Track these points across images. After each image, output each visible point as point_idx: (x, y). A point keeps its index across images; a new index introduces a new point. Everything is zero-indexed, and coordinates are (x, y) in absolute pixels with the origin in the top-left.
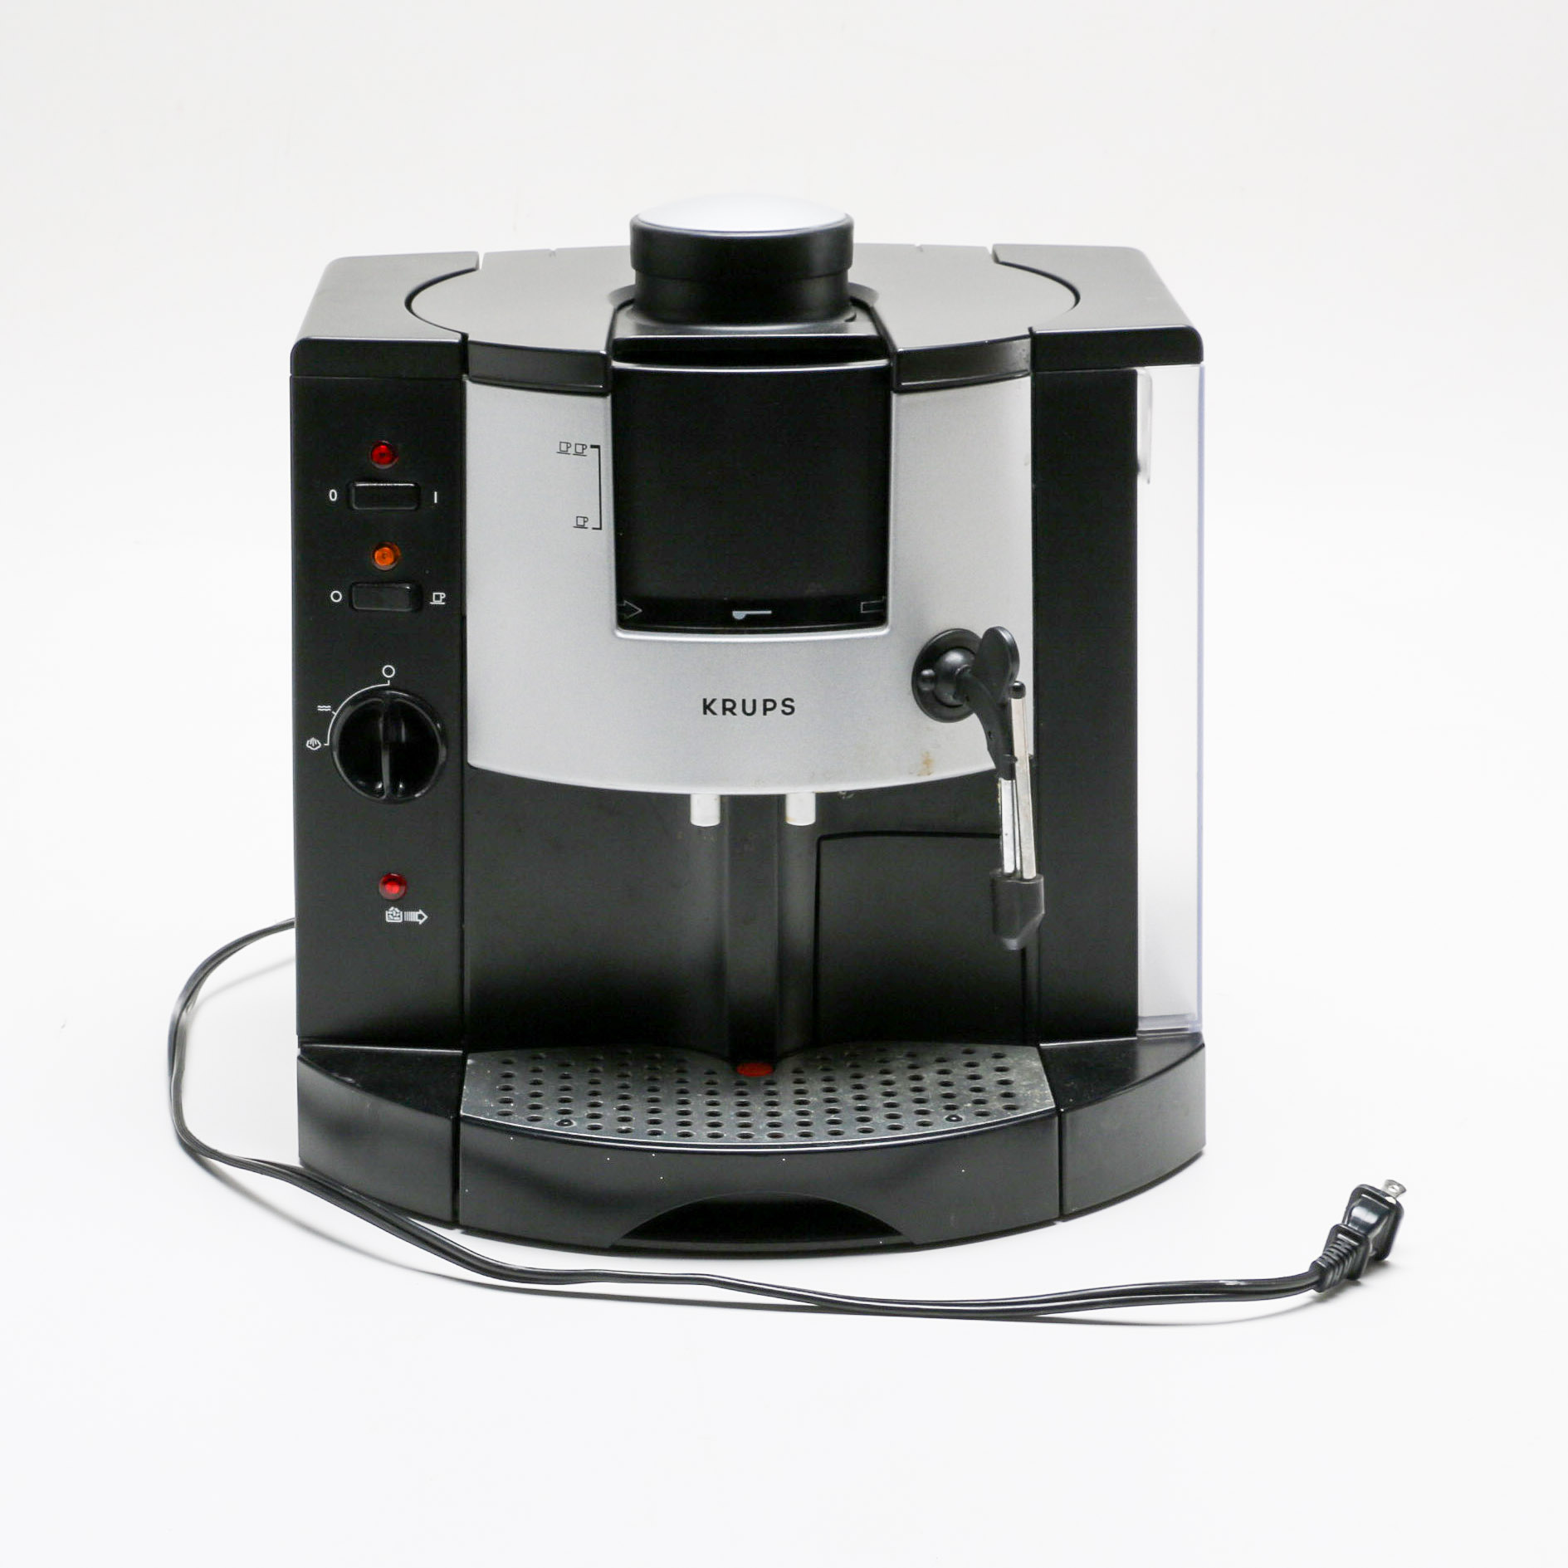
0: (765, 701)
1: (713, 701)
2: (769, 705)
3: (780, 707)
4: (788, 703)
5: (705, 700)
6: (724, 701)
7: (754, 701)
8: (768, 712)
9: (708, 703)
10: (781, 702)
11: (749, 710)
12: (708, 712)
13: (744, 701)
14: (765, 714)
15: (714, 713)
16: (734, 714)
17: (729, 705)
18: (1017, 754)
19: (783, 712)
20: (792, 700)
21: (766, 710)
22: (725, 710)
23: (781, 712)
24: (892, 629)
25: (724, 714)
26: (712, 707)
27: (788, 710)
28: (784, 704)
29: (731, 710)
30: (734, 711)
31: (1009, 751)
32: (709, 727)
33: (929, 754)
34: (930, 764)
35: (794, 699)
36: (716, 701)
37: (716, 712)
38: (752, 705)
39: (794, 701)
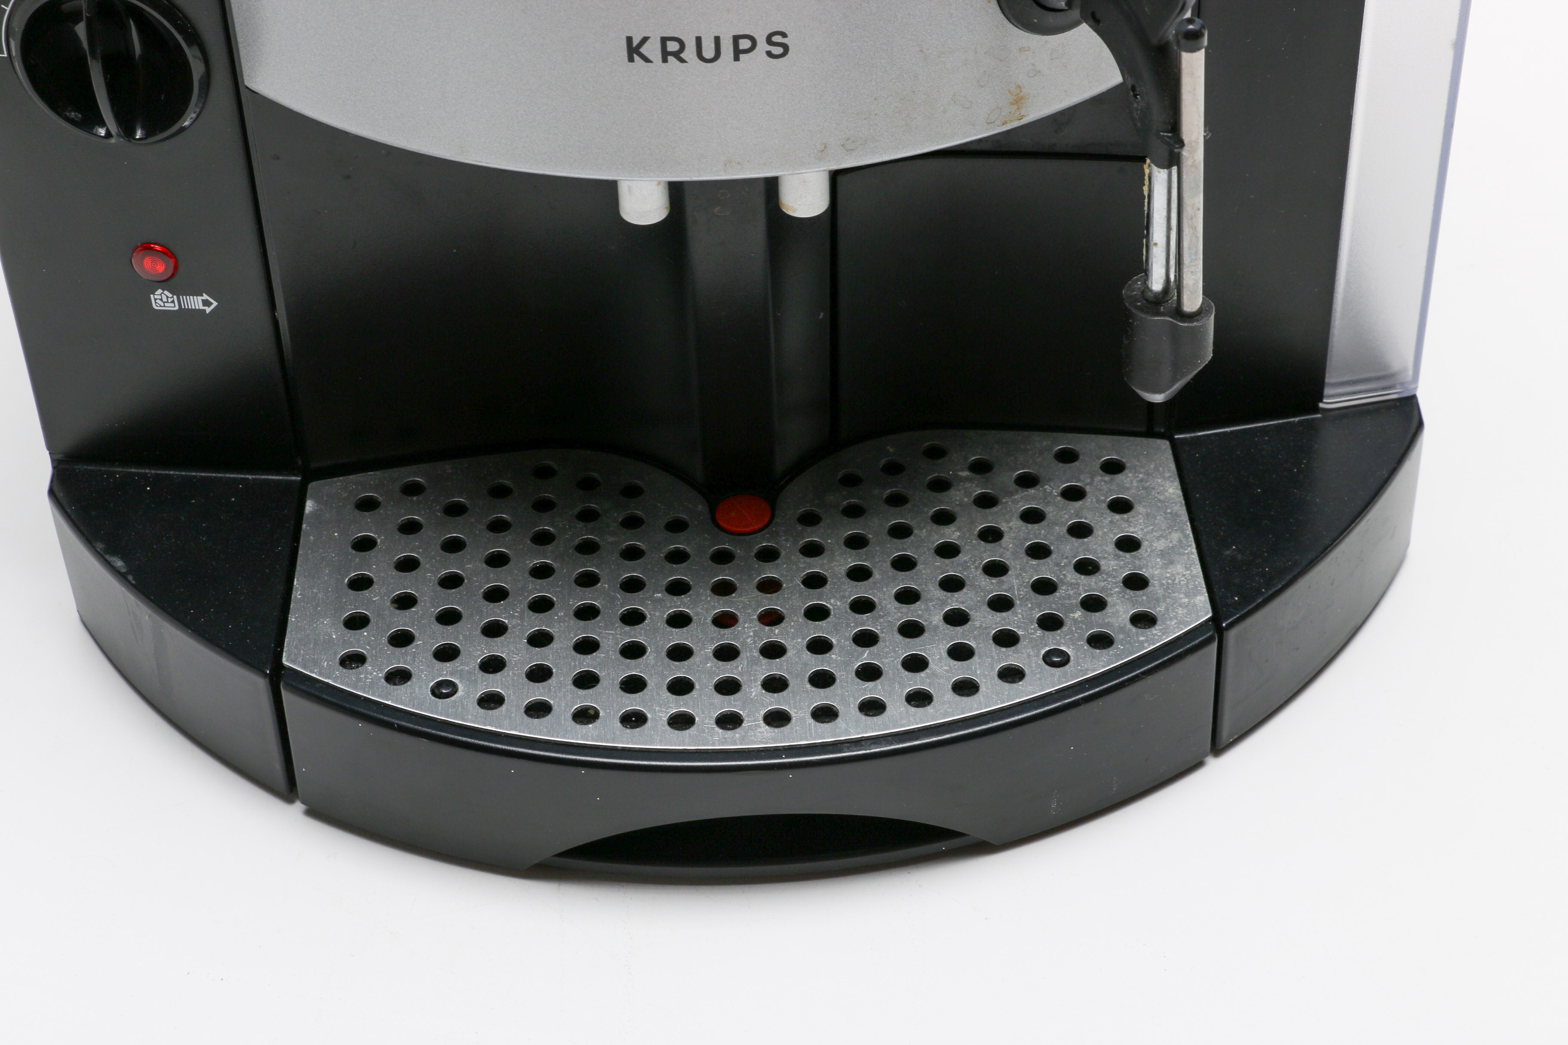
0: (736, 39)
1: (645, 40)
2: (745, 44)
3: (762, 46)
4: (777, 39)
5: (629, 40)
6: (664, 40)
7: (717, 40)
8: (741, 56)
9: (635, 42)
10: (764, 38)
11: (709, 53)
12: (635, 56)
13: (699, 40)
14: (737, 59)
15: (647, 60)
16: (682, 61)
17: (673, 46)
18: (1185, 135)
19: (769, 54)
20: (784, 35)
21: (737, 53)
22: (665, 55)
23: (765, 55)
25: (665, 60)
26: (643, 50)
27: (778, 50)
28: (769, 41)
29: (677, 55)
30: (682, 55)
31: (1170, 128)
32: (641, 82)
33: (1020, 89)
34: (1022, 103)
35: (787, 33)
36: (649, 40)
37: (651, 58)
38: (713, 46)
39: (788, 35)
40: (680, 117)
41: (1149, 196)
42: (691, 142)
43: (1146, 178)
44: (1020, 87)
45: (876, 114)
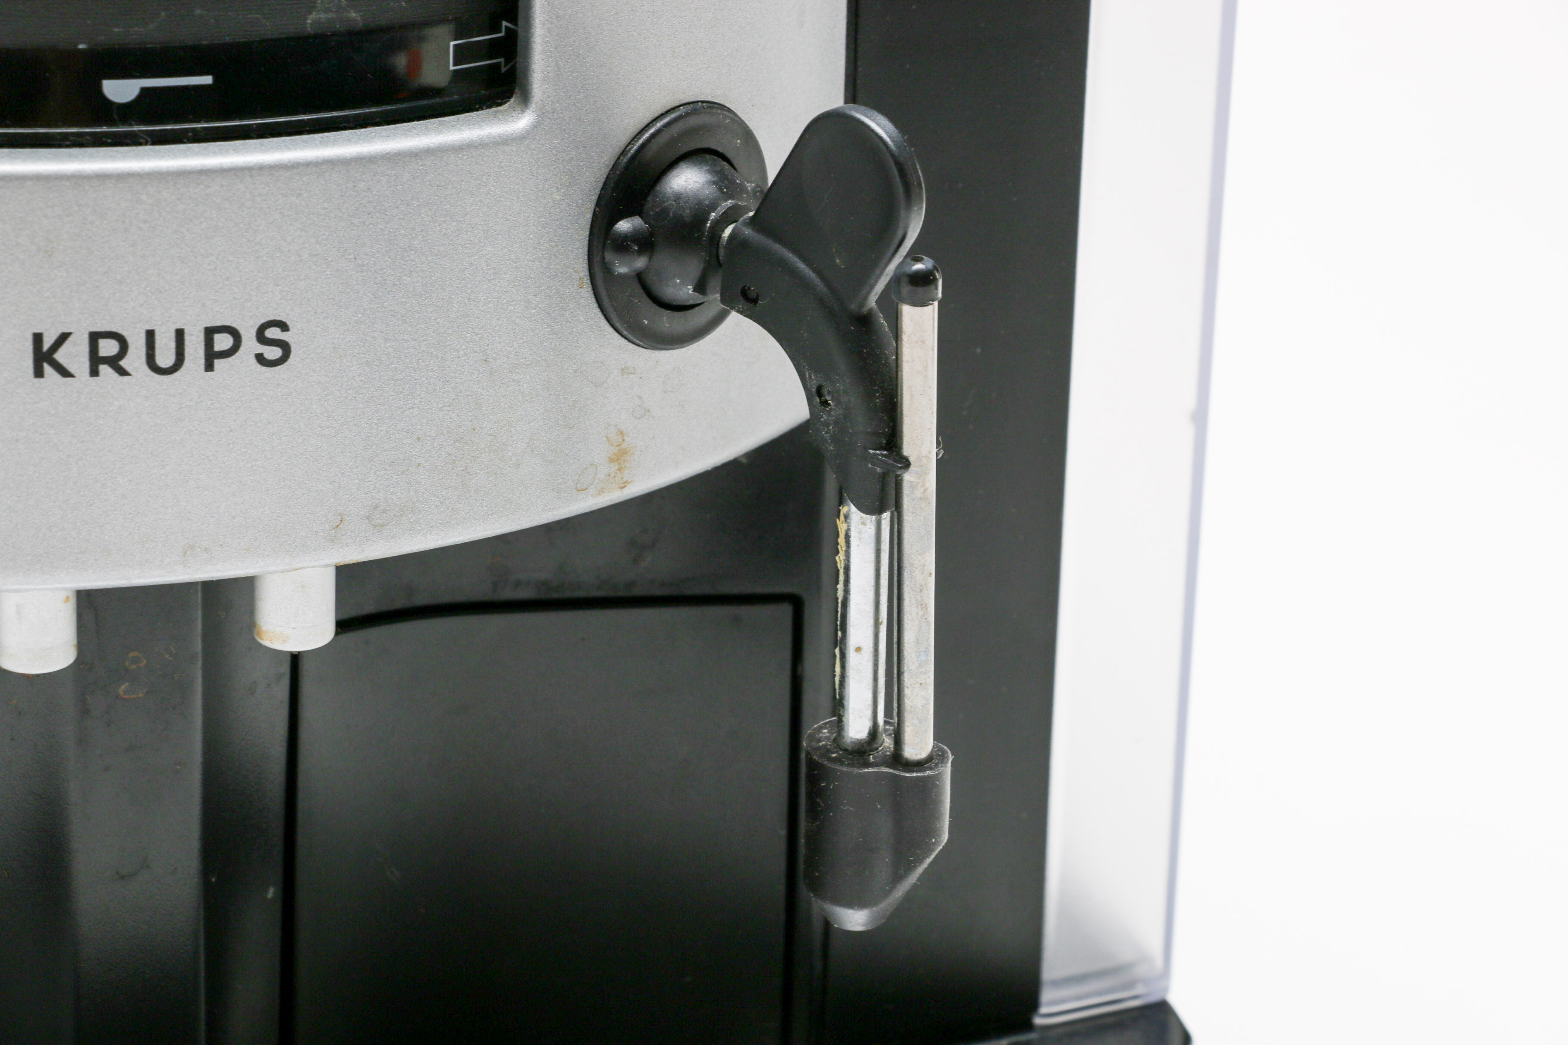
0: (210, 332)
1: (63, 338)
2: (223, 342)
3: (250, 345)
4: (273, 333)
5: (38, 338)
6: (95, 338)
7: (180, 334)
8: (217, 363)
9: (46, 346)
10: (253, 332)
11: (165, 358)
12: (46, 366)
13: (150, 335)
14: (209, 367)
15: (64, 373)
16: (123, 372)
17: (108, 348)
18: (907, 450)
19: (260, 359)
20: (283, 326)
21: (211, 357)
22: (96, 361)
23: (253, 361)
24: (542, 115)
25: (94, 372)
26: (59, 356)
27: (273, 353)
28: (261, 338)
29: (114, 362)
30: (123, 363)
31: (885, 442)
32: (53, 412)
33: (623, 436)
34: (624, 460)
35: (288, 323)
36: (71, 339)
37: (71, 369)
38: (173, 345)
39: (290, 326)
40: (115, 471)
41: (847, 569)
42: (130, 514)
43: (841, 540)
44: (622, 433)
45: (419, 465)
